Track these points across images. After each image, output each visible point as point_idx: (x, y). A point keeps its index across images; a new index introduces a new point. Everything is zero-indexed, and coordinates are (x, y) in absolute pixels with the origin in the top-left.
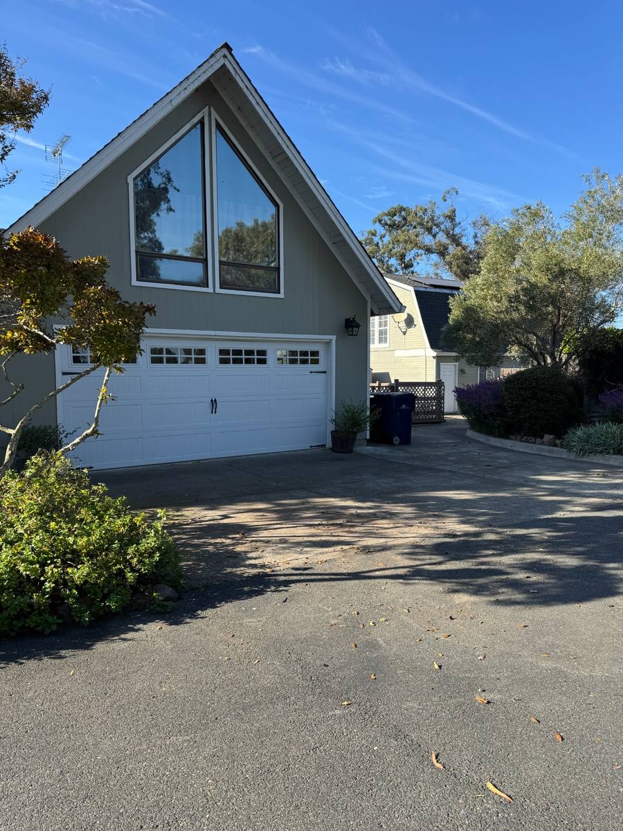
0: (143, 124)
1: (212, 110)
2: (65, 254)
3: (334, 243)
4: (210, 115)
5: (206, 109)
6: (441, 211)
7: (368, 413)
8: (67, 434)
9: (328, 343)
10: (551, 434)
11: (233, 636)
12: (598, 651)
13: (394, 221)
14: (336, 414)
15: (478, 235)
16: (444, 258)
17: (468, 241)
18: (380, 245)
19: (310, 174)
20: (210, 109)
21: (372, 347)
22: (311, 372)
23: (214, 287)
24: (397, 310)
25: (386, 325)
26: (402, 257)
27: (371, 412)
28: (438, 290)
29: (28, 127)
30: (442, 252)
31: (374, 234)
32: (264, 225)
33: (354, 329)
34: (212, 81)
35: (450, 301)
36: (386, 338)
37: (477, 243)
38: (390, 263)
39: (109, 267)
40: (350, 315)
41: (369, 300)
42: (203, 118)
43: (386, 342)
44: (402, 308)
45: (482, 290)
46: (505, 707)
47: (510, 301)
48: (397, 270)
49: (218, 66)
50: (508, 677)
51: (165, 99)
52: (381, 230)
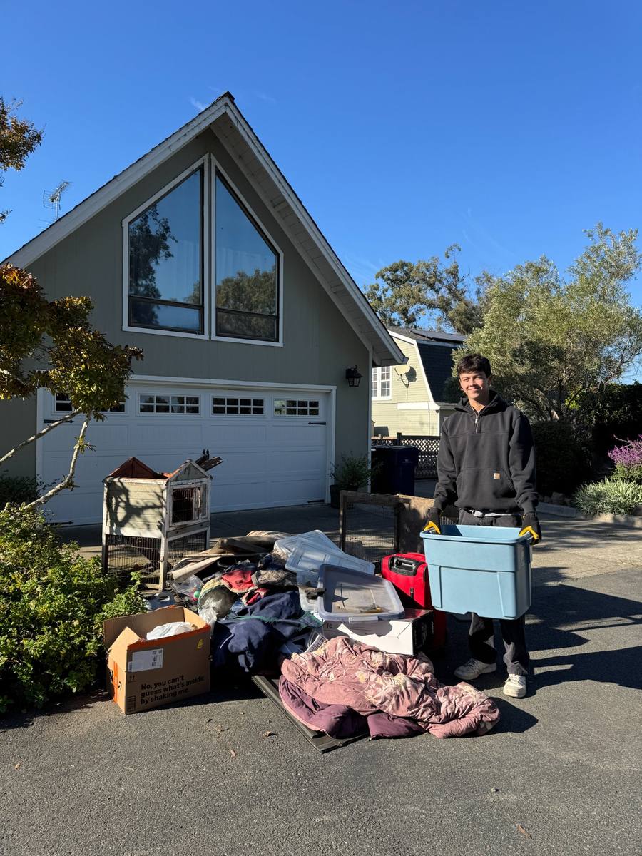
0: (140, 169)
1: (212, 156)
2: (42, 291)
3: (335, 293)
4: (211, 162)
5: (206, 156)
6: (444, 266)
7: (369, 467)
8: (45, 486)
9: (328, 394)
10: (560, 492)
11: (210, 720)
12: (623, 740)
13: (397, 276)
14: (336, 468)
15: (481, 291)
16: (447, 313)
17: (471, 297)
18: (383, 299)
19: (311, 224)
20: (210, 156)
21: (373, 399)
22: (310, 423)
23: (210, 333)
24: (399, 361)
25: (388, 378)
26: (405, 312)
27: (372, 467)
28: (440, 344)
29: (19, 166)
30: (445, 307)
31: (377, 288)
32: (266, 275)
33: (355, 379)
34: (212, 128)
35: (453, 354)
36: (388, 390)
37: (479, 299)
38: (392, 317)
39: (93, 308)
40: (351, 366)
41: (370, 349)
42: (203, 165)
43: (388, 395)
44: (404, 360)
45: (486, 343)
46: (522, 812)
47: (514, 355)
48: (399, 324)
49: (219, 114)
50: (523, 773)
51: (164, 145)
52: (383, 284)
